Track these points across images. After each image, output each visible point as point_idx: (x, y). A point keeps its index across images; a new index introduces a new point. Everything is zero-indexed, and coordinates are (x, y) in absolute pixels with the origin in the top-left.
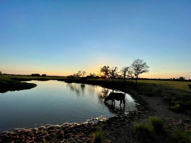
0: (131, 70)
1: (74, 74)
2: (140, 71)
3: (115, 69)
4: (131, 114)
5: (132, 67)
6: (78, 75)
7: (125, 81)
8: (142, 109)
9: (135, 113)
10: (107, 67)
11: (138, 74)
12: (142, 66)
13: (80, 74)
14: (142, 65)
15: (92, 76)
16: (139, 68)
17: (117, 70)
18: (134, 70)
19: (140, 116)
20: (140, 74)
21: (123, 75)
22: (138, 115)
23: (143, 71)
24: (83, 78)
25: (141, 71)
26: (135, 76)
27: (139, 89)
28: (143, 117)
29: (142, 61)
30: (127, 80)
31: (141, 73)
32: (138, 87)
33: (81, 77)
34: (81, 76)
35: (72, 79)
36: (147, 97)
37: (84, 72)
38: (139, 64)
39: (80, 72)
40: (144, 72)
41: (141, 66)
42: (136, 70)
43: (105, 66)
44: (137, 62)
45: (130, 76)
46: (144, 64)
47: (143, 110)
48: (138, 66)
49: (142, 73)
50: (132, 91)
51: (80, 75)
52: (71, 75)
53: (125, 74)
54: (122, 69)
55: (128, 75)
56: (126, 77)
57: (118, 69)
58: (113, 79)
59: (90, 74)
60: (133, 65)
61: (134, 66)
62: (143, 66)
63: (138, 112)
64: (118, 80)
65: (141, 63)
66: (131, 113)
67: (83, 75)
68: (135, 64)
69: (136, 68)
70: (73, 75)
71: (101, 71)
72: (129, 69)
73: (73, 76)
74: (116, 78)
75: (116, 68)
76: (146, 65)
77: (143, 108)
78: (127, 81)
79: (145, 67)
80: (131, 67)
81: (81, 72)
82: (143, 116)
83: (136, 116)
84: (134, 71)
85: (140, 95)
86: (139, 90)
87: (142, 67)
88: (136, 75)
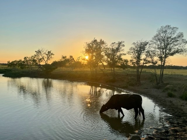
0: (153, 49)
1: (25, 58)
2: (170, 50)
3: (119, 46)
4: (161, 133)
5: (155, 41)
6: (34, 61)
7: (138, 71)
8: (178, 123)
9: (167, 132)
10: (98, 41)
11: (166, 57)
12: (175, 40)
13: (41, 57)
14: (175, 38)
15: (67, 61)
16: (168, 44)
17: (123, 48)
18: (159, 48)
19: (176, 135)
20: (170, 57)
21: (135, 58)
22: (173, 135)
23: (176, 50)
24: (47, 66)
25: (172, 51)
26: (160, 62)
27: (168, 86)
28: (182, 137)
29: (175, 29)
30: (144, 70)
31: (172, 54)
32: (165, 82)
33: (43, 65)
34: (43, 63)
35: (22, 68)
36: (183, 102)
37: (49, 52)
38: (170, 36)
39: (39, 52)
40: (177, 52)
41: (172, 39)
42: (163, 49)
43: (95, 41)
44: (166, 31)
45: (149, 62)
46: (179, 36)
47: (181, 126)
48: (168, 41)
49: (174, 55)
50: (154, 92)
51: (40, 59)
52: (18, 60)
53: (138, 58)
54: (133, 46)
55: (145, 60)
56: (142, 62)
57: (124, 46)
58: (113, 69)
59: (64, 57)
60: (157, 38)
61: (159, 39)
62: (178, 40)
63: (173, 128)
64: (122, 69)
65: (174, 34)
66: (159, 131)
67: (46, 59)
68: (162, 35)
69: (163, 45)
70: (23, 60)
71: (86, 50)
72: (148, 46)
73: (24, 62)
74: (118, 66)
75: (120, 44)
76: (184, 38)
77: (180, 121)
78: (143, 72)
79: (180, 41)
80: (151, 41)
81: (42, 53)
82: (182, 135)
83: (169, 136)
84: (157, 50)
85: (170, 99)
86: (167, 89)
87: (175, 43)
88: (161, 58)
